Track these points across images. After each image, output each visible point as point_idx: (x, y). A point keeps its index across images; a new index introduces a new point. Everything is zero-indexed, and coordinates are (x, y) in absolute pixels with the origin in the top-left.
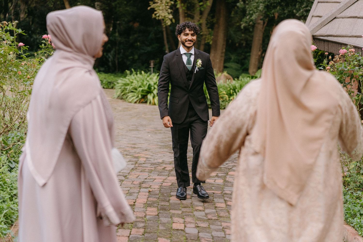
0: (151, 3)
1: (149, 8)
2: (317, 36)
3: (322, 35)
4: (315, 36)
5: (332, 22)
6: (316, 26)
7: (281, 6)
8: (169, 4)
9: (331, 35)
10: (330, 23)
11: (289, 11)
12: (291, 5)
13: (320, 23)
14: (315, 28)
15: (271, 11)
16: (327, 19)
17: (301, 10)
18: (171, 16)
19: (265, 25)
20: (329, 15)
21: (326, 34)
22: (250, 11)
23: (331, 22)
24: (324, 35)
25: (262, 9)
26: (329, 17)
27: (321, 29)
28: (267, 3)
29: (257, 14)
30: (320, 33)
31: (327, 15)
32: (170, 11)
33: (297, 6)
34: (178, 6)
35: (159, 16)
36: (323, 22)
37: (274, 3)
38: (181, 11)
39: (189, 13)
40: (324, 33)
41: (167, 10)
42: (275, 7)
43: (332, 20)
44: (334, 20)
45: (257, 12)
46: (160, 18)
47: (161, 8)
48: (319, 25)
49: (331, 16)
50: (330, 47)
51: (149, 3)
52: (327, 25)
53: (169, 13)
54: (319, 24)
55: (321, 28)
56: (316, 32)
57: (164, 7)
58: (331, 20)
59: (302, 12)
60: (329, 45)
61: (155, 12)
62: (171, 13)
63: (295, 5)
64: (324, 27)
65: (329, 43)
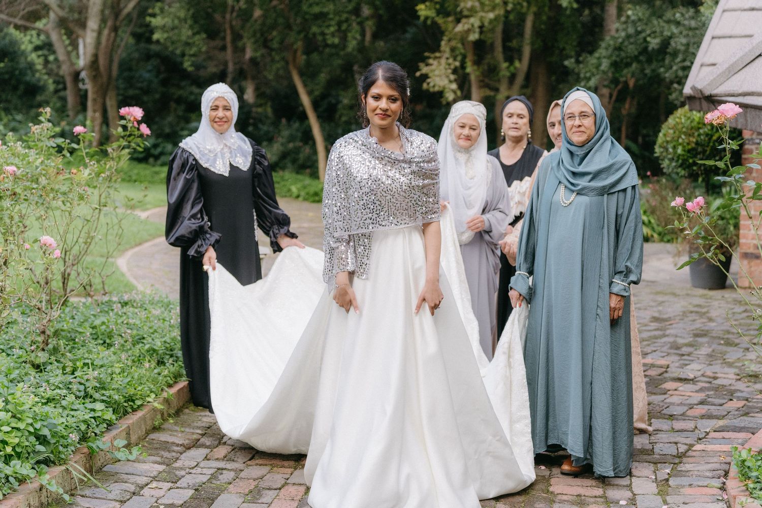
0: (422, 65)
1: (418, 74)
2: (719, 97)
3: (732, 92)
4: (716, 96)
5: (752, 63)
6: (718, 73)
7: (639, 62)
8: (452, 67)
9: (752, 92)
10: (748, 66)
11: (653, 71)
12: (657, 60)
13: (727, 66)
14: (714, 79)
15: (622, 71)
16: (741, 58)
17: (675, 68)
18: (454, 86)
19: (614, 98)
20: (747, 50)
21: (740, 92)
22: (586, 72)
23: (750, 65)
24: (736, 92)
25: (606, 69)
26: (747, 53)
27: (728, 81)
28: (614, 58)
29: (598, 77)
30: (727, 89)
31: (741, 49)
32: (452, 77)
33: (667, 62)
34: (469, 69)
35: (434, 86)
36: (732, 65)
37: (627, 57)
38: (473, 78)
39: (487, 80)
40: (735, 89)
41: (448, 77)
42: (628, 65)
43: (752, 61)
44: (757, 61)
45: (598, 74)
46: (437, 89)
47: (437, 73)
48: (724, 72)
49: (750, 51)
50: (749, 119)
51: (418, 66)
52: (743, 70)
53: (451, 82)
54: (724, 69)
55: (728, 79)
56: (718, 87)
57: (444, 71)
58: (752, 59)
59: (677, 71)
60: (748, 115)
61: (428, 80)
62: (455, 80)
63: (663, 60)
64: (736, 75)
65: (749, 110)
